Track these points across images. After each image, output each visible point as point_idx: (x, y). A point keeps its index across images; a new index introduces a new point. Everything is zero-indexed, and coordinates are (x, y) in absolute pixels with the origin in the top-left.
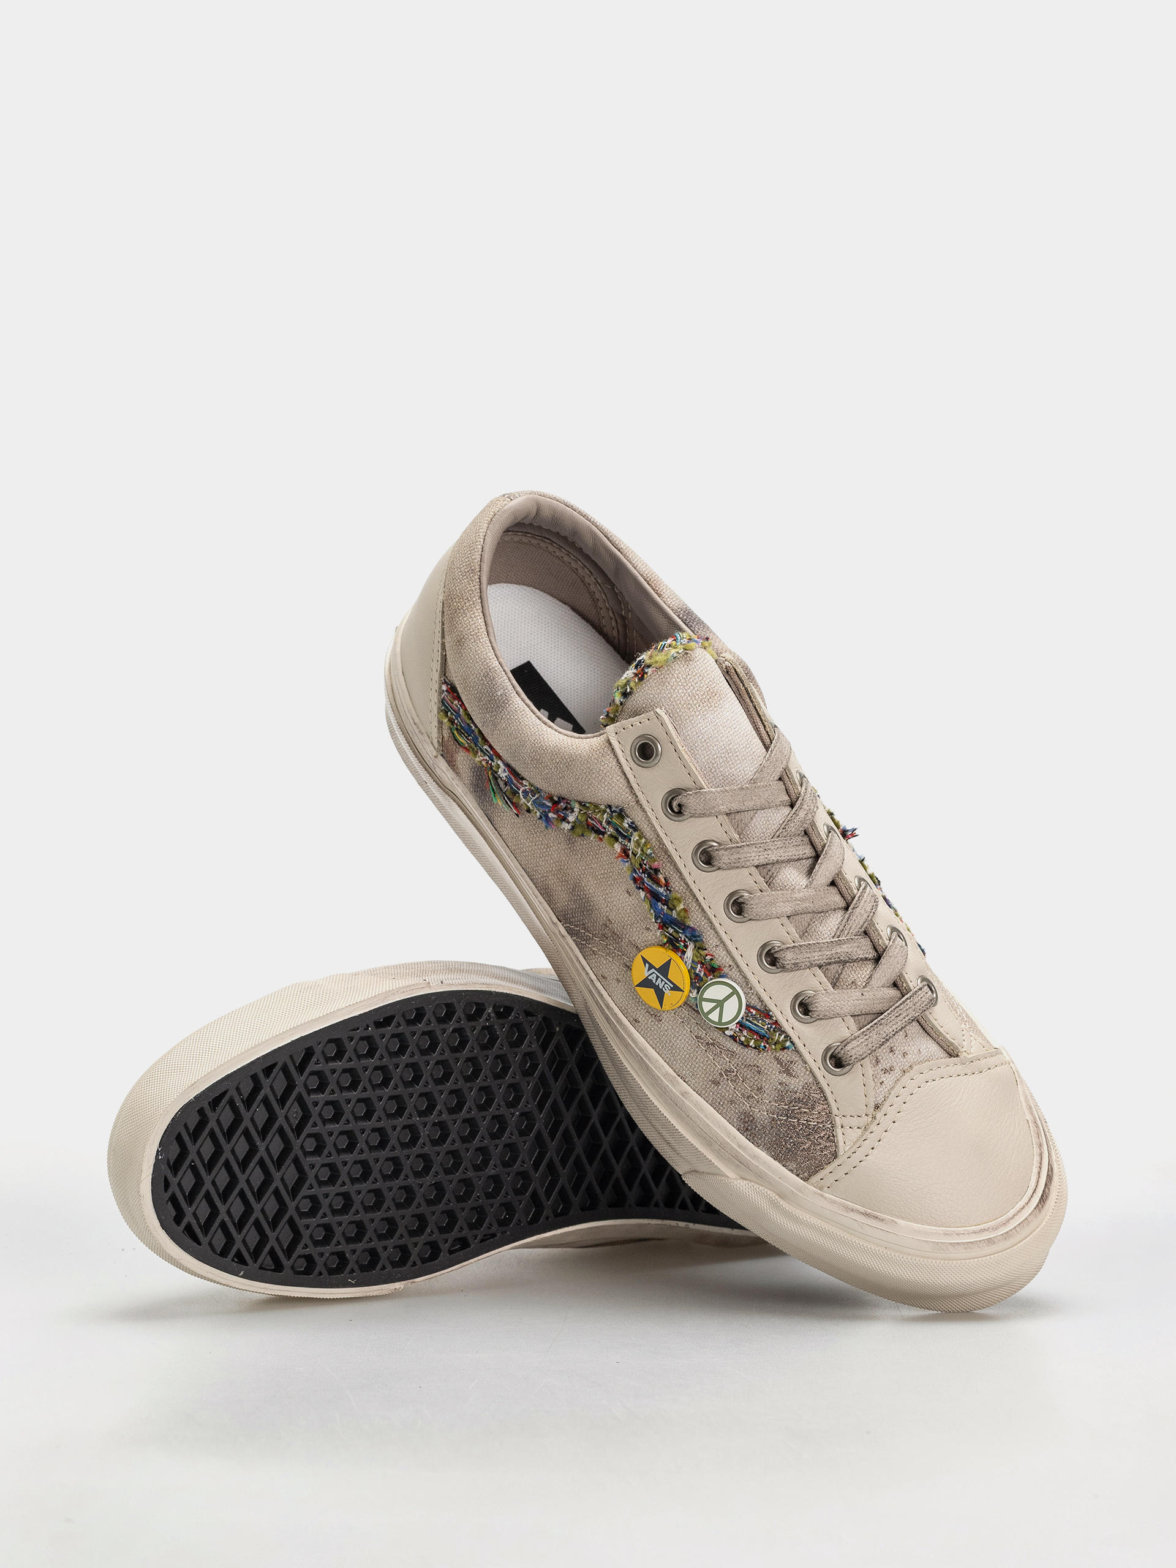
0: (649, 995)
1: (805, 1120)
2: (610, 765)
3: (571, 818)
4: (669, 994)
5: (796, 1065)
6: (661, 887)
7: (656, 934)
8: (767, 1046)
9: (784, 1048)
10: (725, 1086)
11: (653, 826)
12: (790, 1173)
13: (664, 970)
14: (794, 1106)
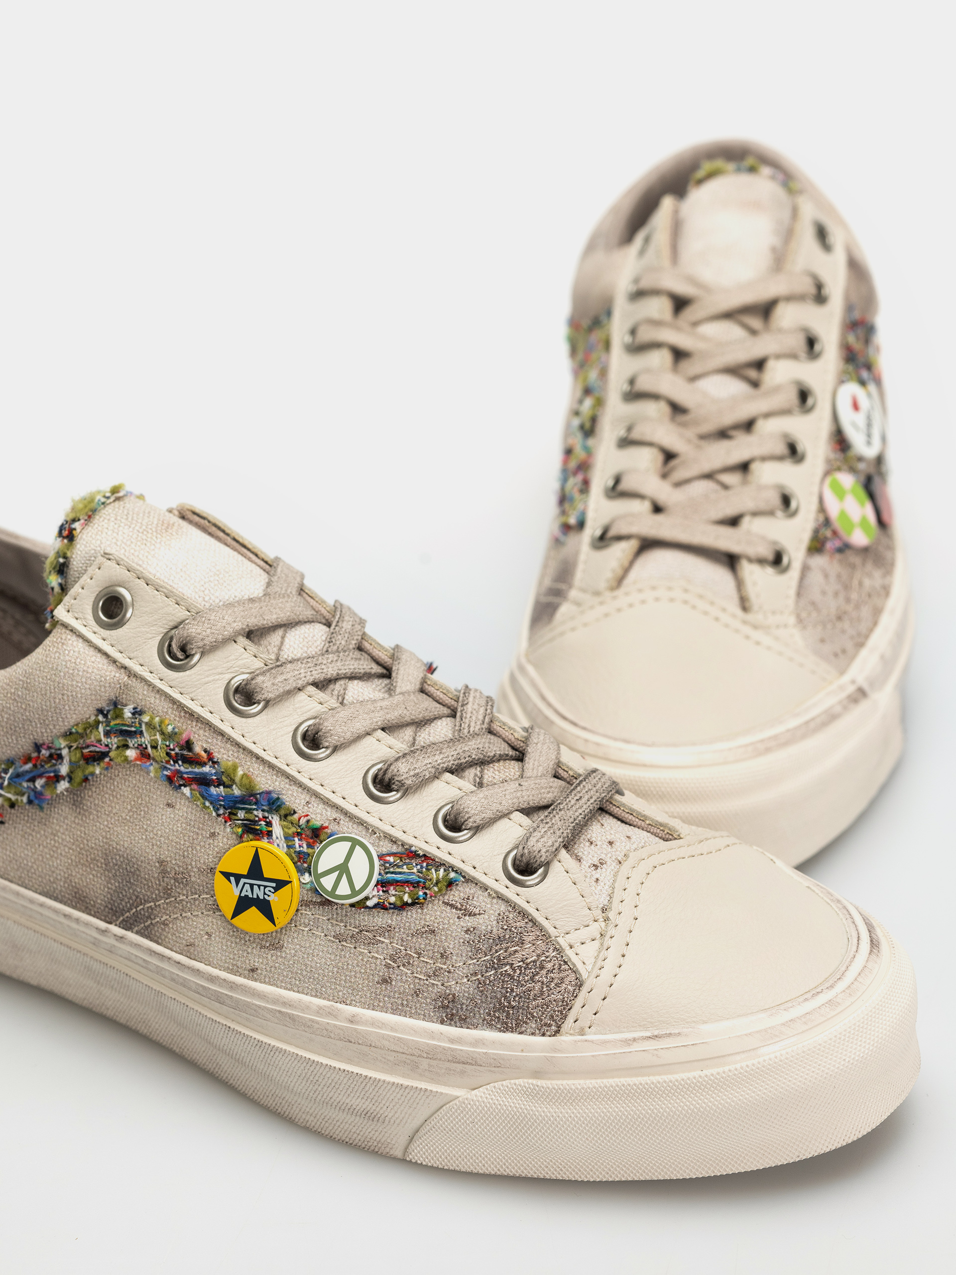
0: (252, 918)
1: (519, 962)
2: (76, 649)
3: (64, 770)
4: (276, 899)
5: (475, 899)
6: (203, 764)
7: (226, 832)
8: (427, 891)
9: (450, 884)
10: (399, 977)
11: (159, 691)
12: (532, 1038)
13: (256, 870)
14: (497, 952)
